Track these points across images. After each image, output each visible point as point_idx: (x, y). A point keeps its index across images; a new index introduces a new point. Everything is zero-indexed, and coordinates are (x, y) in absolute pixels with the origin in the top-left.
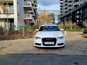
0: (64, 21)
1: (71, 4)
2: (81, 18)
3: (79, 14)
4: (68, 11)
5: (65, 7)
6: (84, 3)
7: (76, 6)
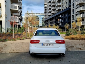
0: (48, 24)
1: (54, 8)
2: (63, 21)
3: (61, 18)
4: (52, 15)
5: (49, 11)
6: (66, 8)
7: (59, 10)
